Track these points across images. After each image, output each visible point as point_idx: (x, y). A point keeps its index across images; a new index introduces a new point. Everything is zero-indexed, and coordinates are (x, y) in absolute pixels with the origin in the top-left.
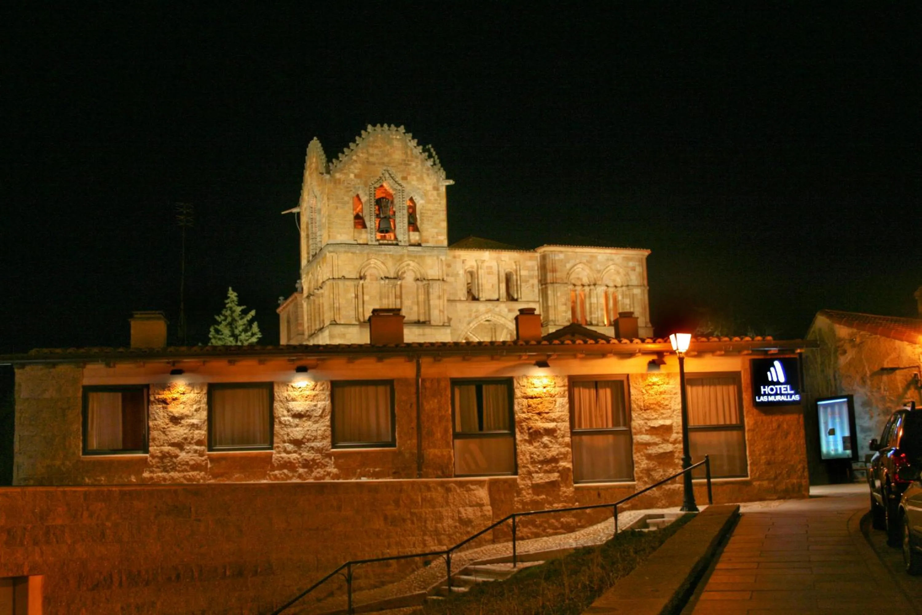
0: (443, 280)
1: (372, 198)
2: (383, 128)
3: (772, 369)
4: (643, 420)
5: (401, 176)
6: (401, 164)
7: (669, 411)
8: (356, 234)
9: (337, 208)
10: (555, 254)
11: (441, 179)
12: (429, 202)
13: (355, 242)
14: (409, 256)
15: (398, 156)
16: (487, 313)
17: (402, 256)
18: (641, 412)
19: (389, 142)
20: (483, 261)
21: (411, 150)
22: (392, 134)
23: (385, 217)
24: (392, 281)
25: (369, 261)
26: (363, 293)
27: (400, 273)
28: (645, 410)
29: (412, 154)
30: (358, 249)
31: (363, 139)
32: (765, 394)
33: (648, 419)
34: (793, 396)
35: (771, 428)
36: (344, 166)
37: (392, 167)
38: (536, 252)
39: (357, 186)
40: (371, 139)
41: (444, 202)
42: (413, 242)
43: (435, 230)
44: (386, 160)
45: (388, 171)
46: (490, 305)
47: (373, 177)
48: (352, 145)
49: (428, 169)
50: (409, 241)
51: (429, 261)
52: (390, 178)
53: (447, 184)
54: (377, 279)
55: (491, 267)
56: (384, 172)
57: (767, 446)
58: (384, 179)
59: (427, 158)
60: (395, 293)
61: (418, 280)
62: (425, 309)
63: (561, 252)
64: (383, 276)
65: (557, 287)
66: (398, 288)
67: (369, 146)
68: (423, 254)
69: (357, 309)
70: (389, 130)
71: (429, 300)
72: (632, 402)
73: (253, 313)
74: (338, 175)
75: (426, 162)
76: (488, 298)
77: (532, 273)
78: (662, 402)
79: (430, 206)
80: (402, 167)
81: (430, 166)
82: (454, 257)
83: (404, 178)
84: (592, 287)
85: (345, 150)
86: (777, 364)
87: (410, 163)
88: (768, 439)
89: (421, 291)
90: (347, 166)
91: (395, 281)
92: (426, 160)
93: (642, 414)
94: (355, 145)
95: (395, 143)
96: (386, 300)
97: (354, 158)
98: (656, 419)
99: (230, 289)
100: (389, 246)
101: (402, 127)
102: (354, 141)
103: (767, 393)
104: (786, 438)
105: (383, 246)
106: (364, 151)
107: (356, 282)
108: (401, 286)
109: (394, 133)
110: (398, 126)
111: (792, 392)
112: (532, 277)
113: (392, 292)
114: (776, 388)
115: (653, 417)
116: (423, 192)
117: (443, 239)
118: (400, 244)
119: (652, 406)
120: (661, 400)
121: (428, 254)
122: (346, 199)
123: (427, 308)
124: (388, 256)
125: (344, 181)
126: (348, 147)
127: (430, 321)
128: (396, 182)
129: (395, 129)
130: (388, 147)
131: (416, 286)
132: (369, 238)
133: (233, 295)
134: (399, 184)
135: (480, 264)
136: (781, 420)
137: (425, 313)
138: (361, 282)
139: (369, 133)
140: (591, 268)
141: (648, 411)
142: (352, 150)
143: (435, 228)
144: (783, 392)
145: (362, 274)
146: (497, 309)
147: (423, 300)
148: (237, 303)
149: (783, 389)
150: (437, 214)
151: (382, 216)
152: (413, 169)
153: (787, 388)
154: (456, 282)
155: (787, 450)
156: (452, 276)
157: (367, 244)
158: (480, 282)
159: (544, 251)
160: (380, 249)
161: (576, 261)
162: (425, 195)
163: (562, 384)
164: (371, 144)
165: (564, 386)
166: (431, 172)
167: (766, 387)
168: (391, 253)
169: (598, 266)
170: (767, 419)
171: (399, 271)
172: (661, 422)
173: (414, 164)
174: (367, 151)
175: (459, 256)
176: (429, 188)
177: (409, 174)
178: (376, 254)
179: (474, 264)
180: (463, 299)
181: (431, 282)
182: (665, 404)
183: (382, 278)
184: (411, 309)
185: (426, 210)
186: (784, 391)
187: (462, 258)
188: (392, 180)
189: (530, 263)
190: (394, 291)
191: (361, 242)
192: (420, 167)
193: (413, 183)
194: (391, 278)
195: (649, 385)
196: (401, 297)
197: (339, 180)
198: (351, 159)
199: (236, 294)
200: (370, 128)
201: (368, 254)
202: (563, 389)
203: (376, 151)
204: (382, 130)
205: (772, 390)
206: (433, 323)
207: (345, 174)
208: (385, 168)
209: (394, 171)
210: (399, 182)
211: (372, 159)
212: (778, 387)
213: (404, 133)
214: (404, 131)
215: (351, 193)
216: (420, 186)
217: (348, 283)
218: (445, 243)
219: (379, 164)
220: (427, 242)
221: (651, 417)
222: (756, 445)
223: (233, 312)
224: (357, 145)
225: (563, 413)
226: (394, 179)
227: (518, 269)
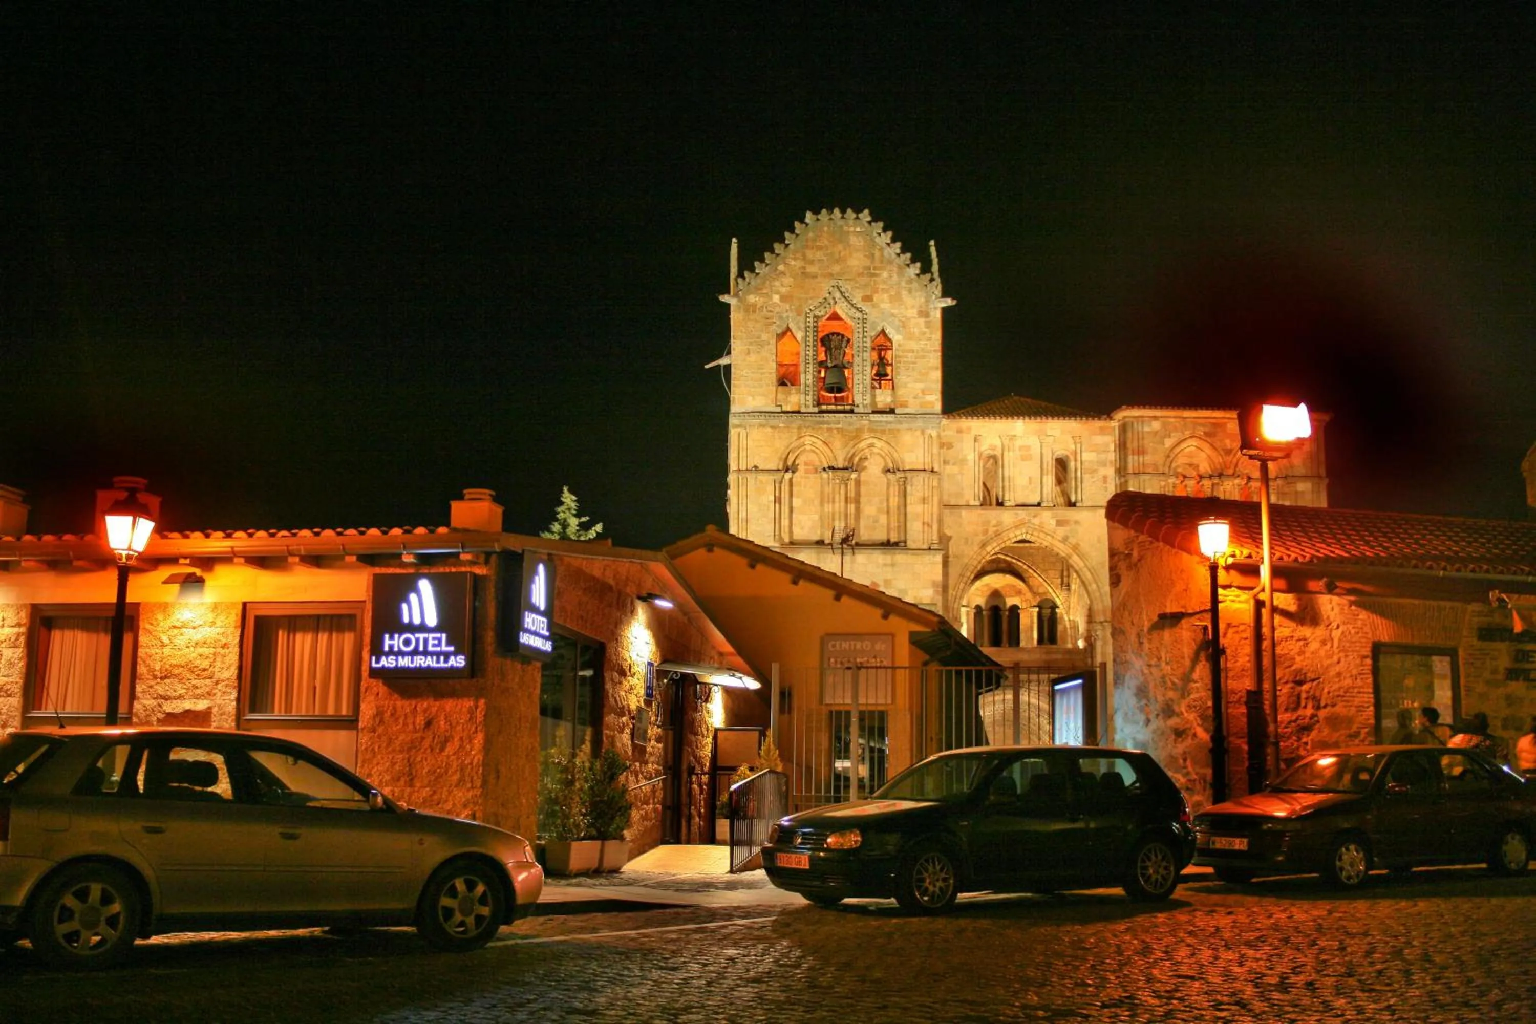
0: (932, 471)
1: (810, 334)
2: (832, 216)
3: (413, 597)
4: (154, 699)
5: (861, 295)
6: (861, 275)
7: (208, 681)
8: (781, 396)
9: (749, 353)
10: (1143, 422)
11: (934, 297)
12: (910, 337)
13: (779, 410)
14: (871, 430)
15: (857, 261)
16: (1017, 527)
17: (859, 430)
18: (152, 683)
19: (842, 237)
20: (1013, 438)
21: (881, 249)
22: (847, 225)
23: (835, 366)
24: (840, 473)
25: (802, 440)
26: (791, 495)
27: (856, 459)
28: (162, 678)
29: (882, 255)
30: (781, 422)
31: (797, 235)
32: (391, 652)
33: (166, 698)
34: (452, 658)
35: (411, 727)
36: (764, 283)
37: (846, 280)
38: (1111, 419)
39: (785, 315)
40: (811, 235)
41: (937, 336)
42: (880, 406)
43: (920, 386)
44: (836, 269)
45: (838, 287)
46: (1022, 514)
47: (811, 298)
48: (778, 247)
49: (910, 281)
50: (874, 402)
51: (907, 438)
52: (843, 300)
53: (944, 305)
54: (816, 471)
55: (1028, 448)
56: (831, 289)
57: (397, 767)
58: (832, 301)
59: (908, 262)
60: (846, 493)
61: (889, 471)
62: (899, 522)
63: (1155, 418)
64: (826, 466)
65: (1144, 481)
66: (851, 486)
67: (807, 247)
68: (899, 426)
69: (777, 520)
70: (843, 218)
71: (905, 506)
72: (139, 660)
73: (599, 528)
74: (752, 299)
75: (908, 269)
76: (1021, 501)
77: (1103, 456)
78: (197, 662)
79: (913, 345)
80: (864, 280)
81: (913, 276)
82: (960, 431)
83: (868, 299)
84: (1216, 481)
85: (767, 255)
86: (424, 585)
87: (877, 272)
88: (401, 752)
89: (894, 490)
90: (768, 282)
91: (846, 474)
92: (908, 265)
93: (156, 687)
94: (783, 246)
95: (853, 240)
96: (831, 506)
97: (781, 267)
98: (181, 697)
99: (565, 489)
100: (837, 415)
101: (866, 211)
102: (782, 240)
103: (396, 649)
104: (442, 750)
105: (825, 415)
106: (799, 255)
107: (778, 476)
108: (858, 483)
109: (851, 222)
110: (858, 211)
111: (452, 649)
112: (1103, 464)
113: (840, 493)
114: (417, 640)
115: (174, 694)
116: (900, 321)
117: (935, 400)
118: (856, 410)
119: (176, 671)
120: (195, 659)
121: (905, 426)
122: (765, 337)
123: (902, 519)
124: (835, 431)
125: (762, 307)
126: (772, 251)
127: (905, 542)
128: (852, 305)
129: (854, 215)
130: (840, 247)
131: (885, 480)
132: (803, 402)
133: (569, 499)
134: (857, 309)
135: (1006, 442)
136: (434, 709)
137: (899, 527)
138: (788, 476)
139: (807, 225)
140: (1213, 446)
141: (167, 681)
142: (778, 255)
143: (921, 381)
144: (430, 648)
145: (790, 463)
146: (1036, 521)
147: (896, 504)
148: (574, 512)
149: (431, 642)
150: (924, 357)
151: (830, 364)
152: (884, 282)
153: (440, 640)
154: (962, 474)
155: (440, 776)
156: (954, 464)
157: (799, 412)
158: (1006, 474)
159: (1125, 417)
160: (821, 419)
161: (1183, 433)
162: (903, 325)
163: (15, 622)
164: (810, 243)
165: (19, 625)
166: (915, 285)
167: (396, 636)
168: (840, 426)
169: (1228, 442)
170: (404, 705)
171: (854, 455)
172: (188, 705)
173: (885, 274)
174: (804, 255)
175: (969, 429)
176: (912, 313)
177: (876, 291)
178: (813, 429)
179: (998, 443)
180: (972, 503)
181: (909, 475)
182: (201, 667)
183: (824, 469)
184: (876, 521)
185: (903, 351)
186: (434, 645)
187: (974, 432)
188: (846, 303)
189: (1100, 439)
190: (843, 492)
191: (789, 409)
192: (895, 277)
193: (882, 306)
194: (839, 469)
195: (175, 627)
196: (857, 501)
197: (754, 306)
198: (776, 269)
199: (574, 498)
200: (809, 217)
201: (799, 428)
202: (16, 630)
203: (819, 255)
204: (831, 219)
205: (407, 642)
206: (910, 544)
207: (762, 295)
208: (833, 282)
209: (849, 288)
210: (859, 306)
211: (811, 269)
212: (421, 636)
213: (870, 223)
214: (869, 219)
215: (774, 327)
216: (895, 311)
217: (763, 477)
218: (938, 407)
219: (824, 276)
220: (904, 405)
221: (171, 693)
222: (375, 762)
223: (565, 525)
224: (787, 245)
225: (11, 679)
226: (849, 302)
227: (1079, 451)
